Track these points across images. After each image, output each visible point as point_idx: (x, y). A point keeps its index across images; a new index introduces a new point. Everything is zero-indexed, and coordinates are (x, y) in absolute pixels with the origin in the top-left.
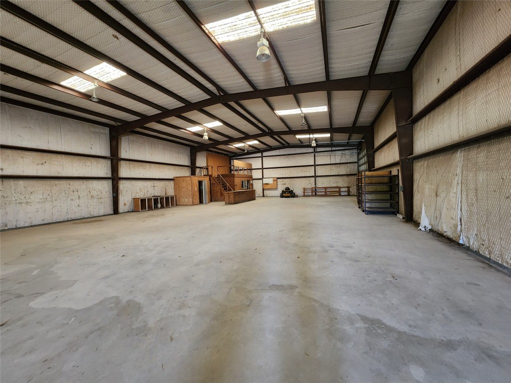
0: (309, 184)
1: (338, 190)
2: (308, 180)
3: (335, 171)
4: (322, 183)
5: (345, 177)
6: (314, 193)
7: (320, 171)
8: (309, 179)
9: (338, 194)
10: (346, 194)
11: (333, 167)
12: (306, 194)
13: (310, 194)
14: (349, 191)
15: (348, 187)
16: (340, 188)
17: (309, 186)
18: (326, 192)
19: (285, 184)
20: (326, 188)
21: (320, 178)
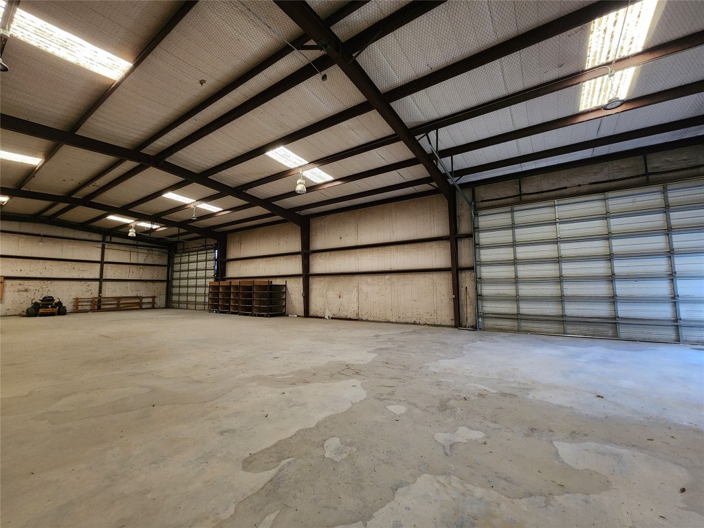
0: (88, 291)
1: (138, 301)
2: (85, 285)
3: (135, 273)
4: (110, 291)
5: (150, 284)
6: (96, 307)
7: (110, 272)
8: (89, 283)
9: (138, 307)
10: (149, 306)
11: (134, 268)
12: (80, 308)
13: (88, 308)
14: (153, 303)
15: (153, 298)
16: (141, 298)
17: (88, 295)
18: (118, 304)
19: (26, 290)
20: (118, 299)
21: (108, 283)
